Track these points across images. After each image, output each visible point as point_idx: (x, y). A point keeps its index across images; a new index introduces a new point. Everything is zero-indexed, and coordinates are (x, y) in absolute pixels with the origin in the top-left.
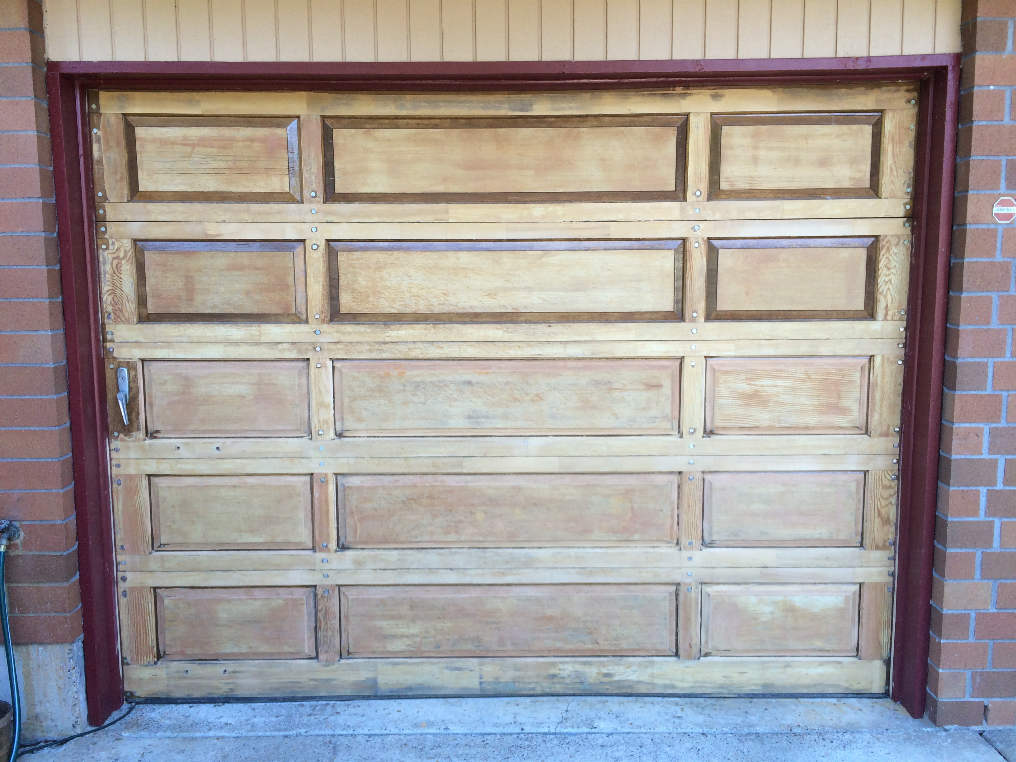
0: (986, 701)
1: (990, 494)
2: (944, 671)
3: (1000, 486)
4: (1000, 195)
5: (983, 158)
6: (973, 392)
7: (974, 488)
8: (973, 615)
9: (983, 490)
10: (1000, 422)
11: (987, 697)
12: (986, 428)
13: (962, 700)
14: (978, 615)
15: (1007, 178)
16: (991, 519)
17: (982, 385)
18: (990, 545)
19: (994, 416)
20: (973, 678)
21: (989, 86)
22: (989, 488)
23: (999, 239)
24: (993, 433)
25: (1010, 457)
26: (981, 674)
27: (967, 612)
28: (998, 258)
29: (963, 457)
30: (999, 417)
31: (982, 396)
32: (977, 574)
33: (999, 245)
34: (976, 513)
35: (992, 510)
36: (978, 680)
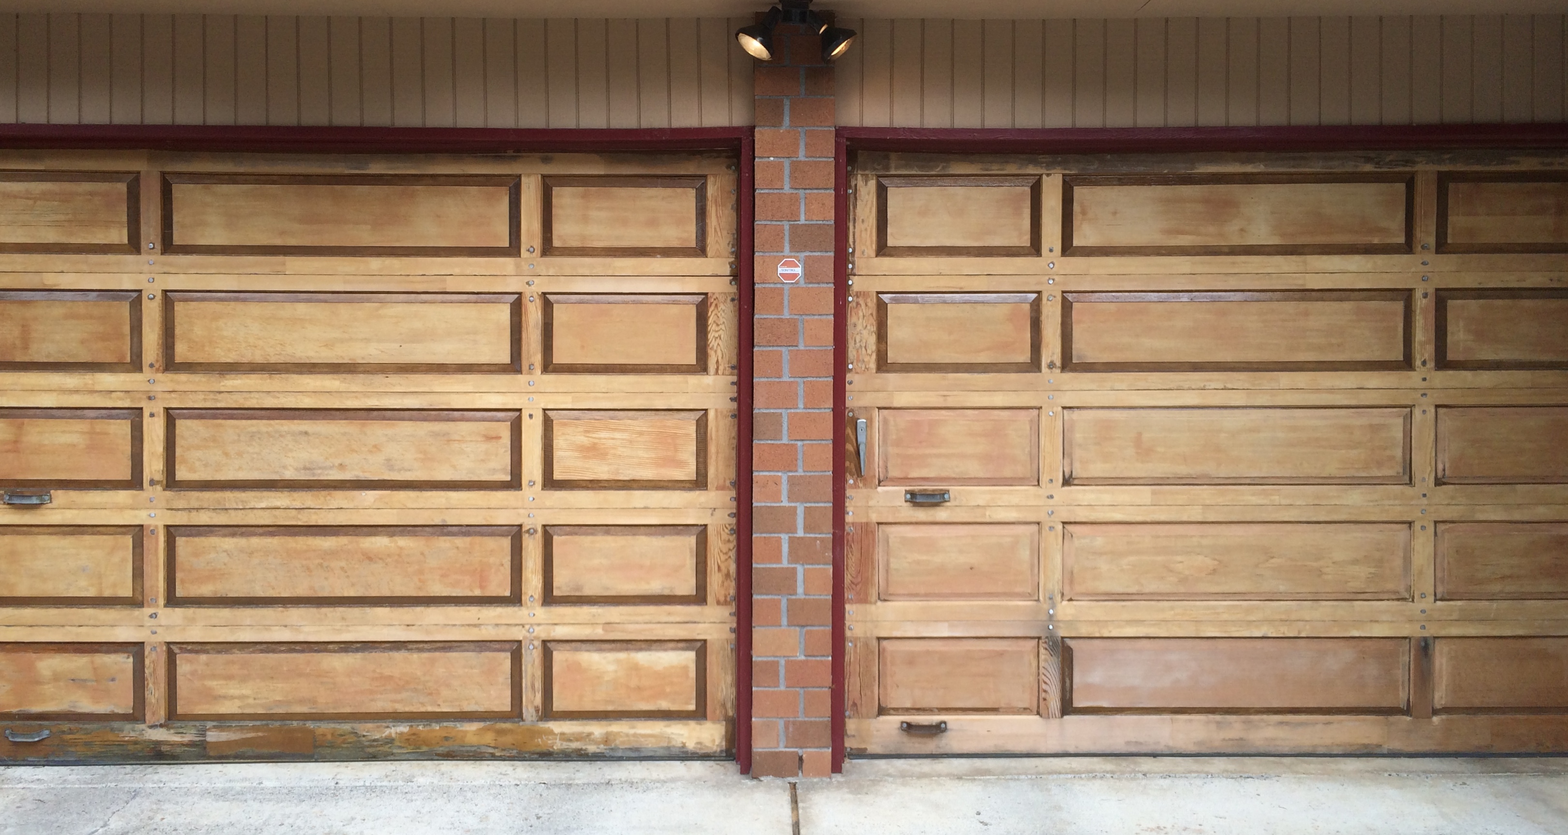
0: (800, 752)
1: (791, 540)
2: (757, 719)
3: (800, 533)
4: (784, 257)
5: (766, 223)
6: (769, 442)
7: (776, 535)
8: (782, 662)
9: (785, 537)
10: (796, 471)
11: (801, 748)
12: (784, 477)
13: (777, 750)
14: (787, 662)
15: (790, 241)
16: (793, 566)
17: (777, 435)
18: (795, 594)
19: (790, 466)
20: (786, 727)
21: (769, 157)
22: (790, 535)
23: (786, 298)
24: (792, 481)
25: (808, 505)
26: (794, 723)
27: (776, 659)
28: (786, 315)
29: (763, 504)
30: (796, 465)
31: (778, 446)
32: (784, 621)
33: (786, 302)
34: (779, 560)
35: (794, 556)
36: (791, 729)
